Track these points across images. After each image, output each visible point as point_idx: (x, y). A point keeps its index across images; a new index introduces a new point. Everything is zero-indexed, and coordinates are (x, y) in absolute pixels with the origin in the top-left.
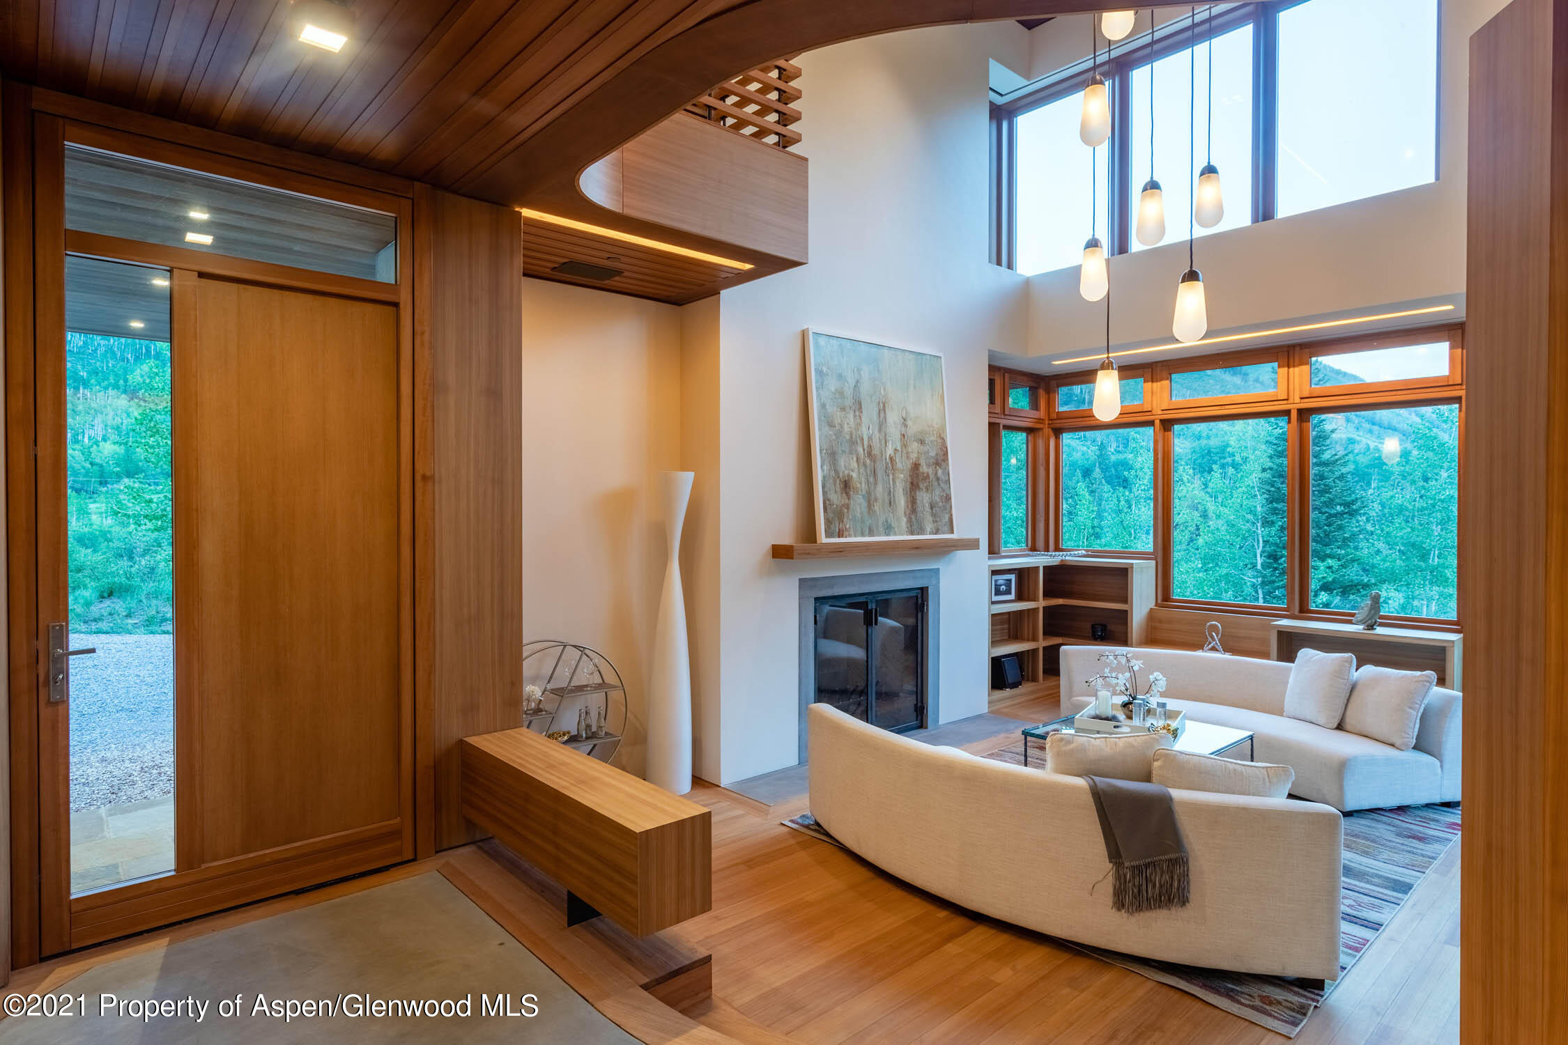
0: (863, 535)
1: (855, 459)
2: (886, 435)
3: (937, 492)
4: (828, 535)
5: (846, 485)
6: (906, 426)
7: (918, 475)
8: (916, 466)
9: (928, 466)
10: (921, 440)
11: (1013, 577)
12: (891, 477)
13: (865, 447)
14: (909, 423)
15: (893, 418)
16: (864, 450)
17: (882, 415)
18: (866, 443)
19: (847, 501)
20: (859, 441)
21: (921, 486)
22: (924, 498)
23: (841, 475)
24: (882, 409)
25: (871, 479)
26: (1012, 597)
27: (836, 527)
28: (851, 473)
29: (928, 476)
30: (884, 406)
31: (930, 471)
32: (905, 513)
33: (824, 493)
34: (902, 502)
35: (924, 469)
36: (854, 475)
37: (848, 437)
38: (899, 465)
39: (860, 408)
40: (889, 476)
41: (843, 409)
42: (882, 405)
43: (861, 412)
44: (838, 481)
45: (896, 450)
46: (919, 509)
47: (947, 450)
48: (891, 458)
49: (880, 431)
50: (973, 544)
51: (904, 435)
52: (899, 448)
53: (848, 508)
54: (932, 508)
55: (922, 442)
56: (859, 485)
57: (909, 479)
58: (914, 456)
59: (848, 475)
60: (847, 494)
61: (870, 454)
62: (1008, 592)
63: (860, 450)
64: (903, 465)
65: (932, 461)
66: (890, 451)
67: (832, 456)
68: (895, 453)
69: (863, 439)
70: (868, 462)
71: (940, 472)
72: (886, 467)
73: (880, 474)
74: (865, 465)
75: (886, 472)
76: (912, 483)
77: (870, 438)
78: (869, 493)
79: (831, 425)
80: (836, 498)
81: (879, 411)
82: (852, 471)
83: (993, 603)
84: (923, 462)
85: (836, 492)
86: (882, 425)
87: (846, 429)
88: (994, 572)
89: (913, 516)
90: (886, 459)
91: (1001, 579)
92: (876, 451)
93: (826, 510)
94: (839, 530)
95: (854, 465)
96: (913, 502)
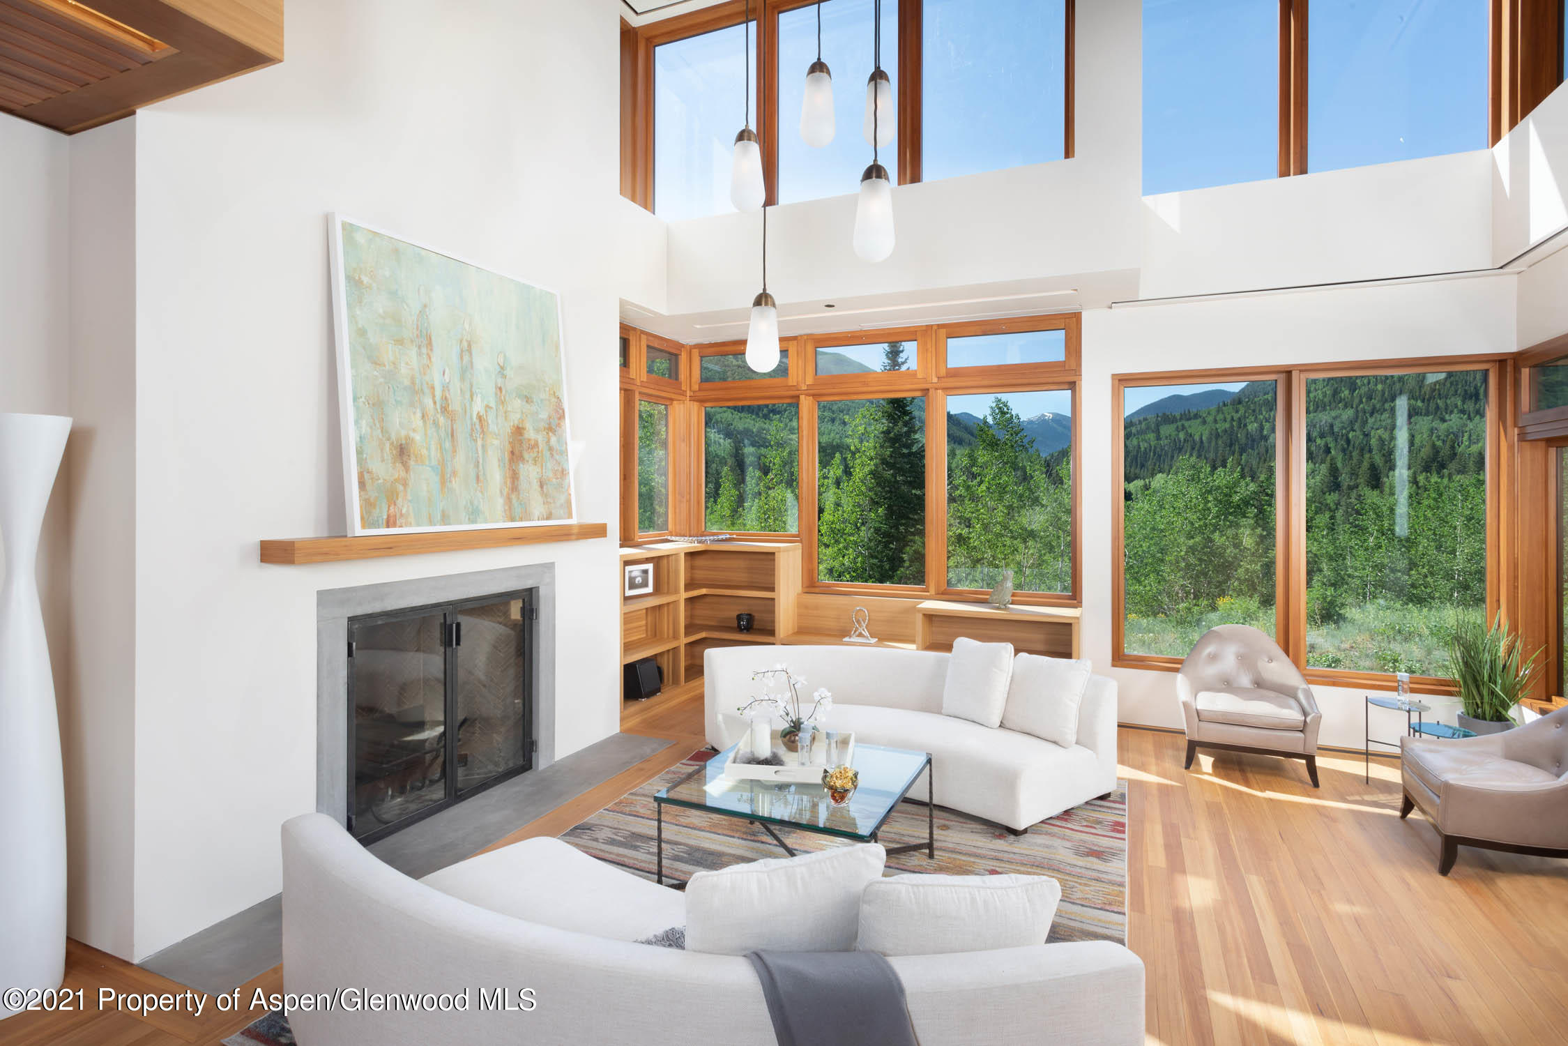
0: (431, 523)
1: (419, 415)
2: (472, 386)
3: (550, 465)
4: (366, 523)
5: (403, 452)
6: (504, 376)
7: (521, 442)
8: (519, 431)
9: (537, 431)
10: (526, 396)
11: (650, 567)
12: (480, 442)
13: (438, 398)
14: (508, 372)
15: (483, 364)
16: (435, 403)
17: (466, 358)
18: (438, 393)
19: (403, 474)
20: (426, 390)
21: (526, 456)
22: (529, 472)
23: (393, 437)
24: (467, 349)
25: (447, 445)
26: (650, 589)
27: (382, 512)
28: (412, 434)
29: (536, 445)
30: (469, 346)
31: (540, 438)
32: (501, 492)
33: (361, 461)
34: (496, 476)
35: (530, 434)
36: (418, 437)
37: (407, 382)
38: (493, 427)
39: (430, 344)
40: (476, 441)
41: (400, 342)
42: (465, 344)
43: (431, 350)
44: (387, 446)
45: (488, 407)
46: (523, 484)
47: (564, 411)
48: (480, 418)
49: (462, 379)
50: (599, 531)
51: (500, 389)
52: (493, 404)
53: (405, 485)
54: (542, 486)
55: (528, 400)
56: (424, 452)
57: (508, 448)
58: (515, 418)
59: (407, 438)
60: (405, 465)
61: (444, 409)
62: (645, 584)
63: (428, 401)
64: (499, 428)
65: (542, 425)
66: (478, 407)
67: (377, 406)
68: (486, 411)
69: (433, 388)
70: (442, 420)
71: (553, 440)
72: (472, 430)
73: (461, 436)
74: (436, 424)
75: (471, 435)
76: (512, 453)
77: (446, 388)
78: (443, 463)
79: (376, 363)
80: (384, 469)
81: (462, 351)
82: (414, 430)
83: (626, 599)
84: (529, 426)
85: (383, 461)
86: (466, 371)
87: (404, 370)
88: (627, 563)
89: (513, 497)
90: (471, 419)
91: (636, 570)
92: (455, 406)
93: (362, 485)
94: (389, 516)
95: (417, 422)
96: (515, 476)
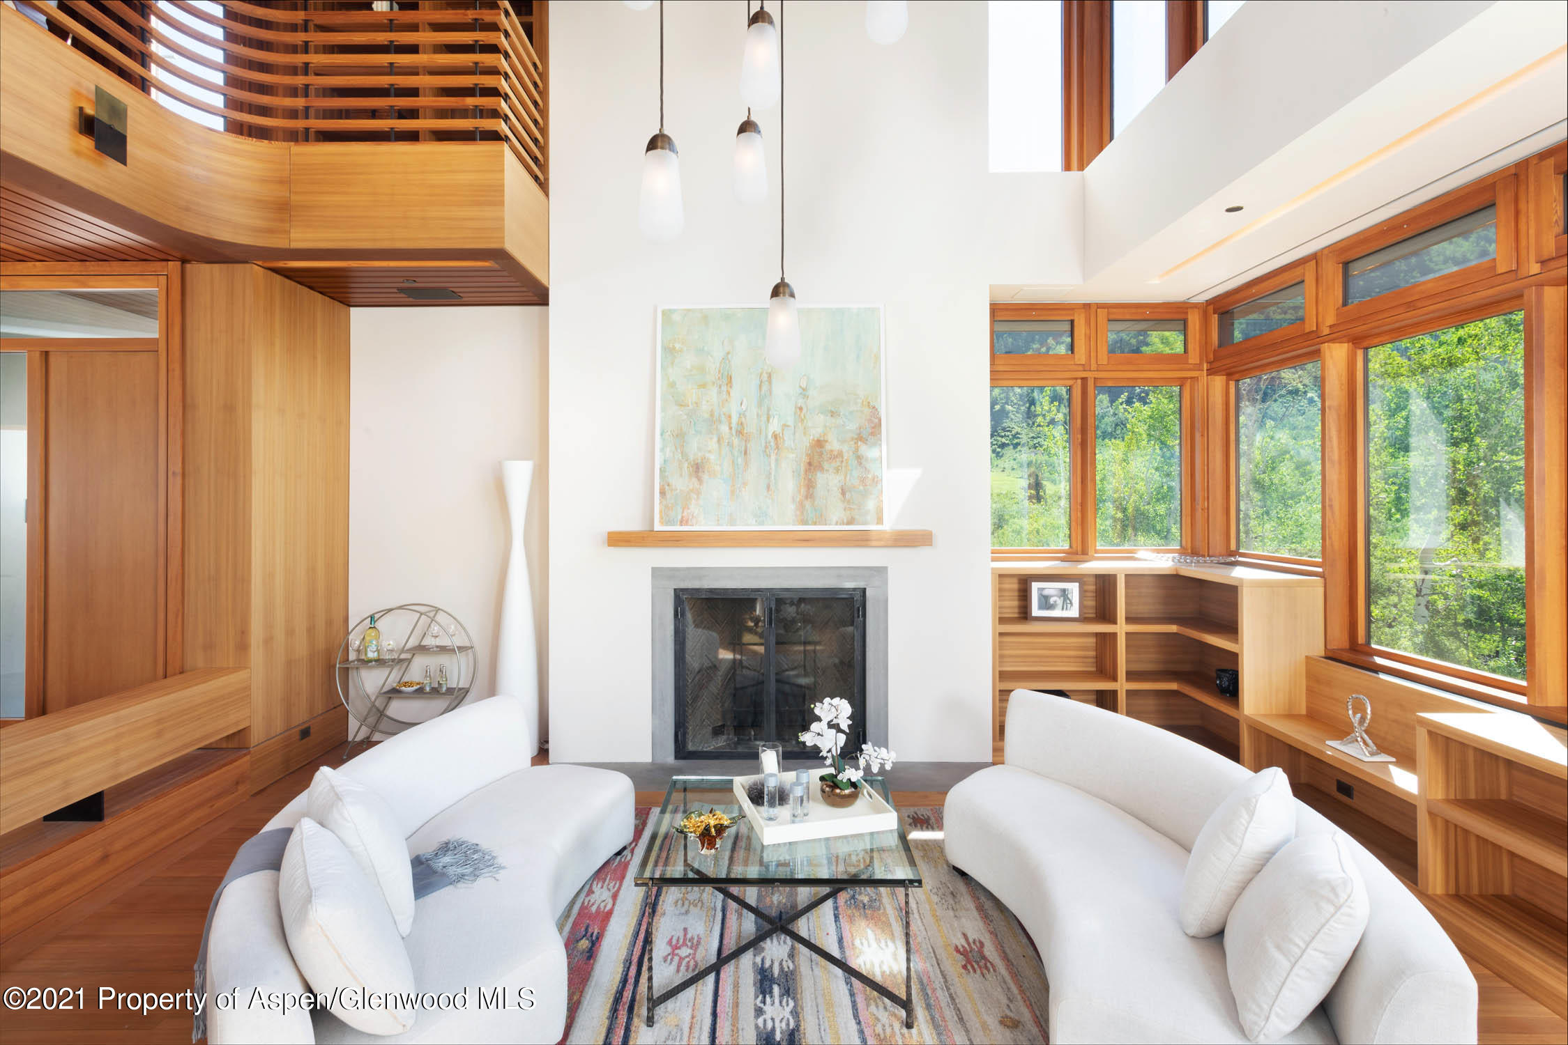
0: (719, 524)
1: (715, 439)
2: (769, 410)
3: (856, 473)
4: (666, 522)
5: (698, 469)
6: (805, 397)
7: (821, 454)
8: (819, 443)
9: (842, 441)
10: (832, 412)
12: (773, 457)
13: (734, 425)
14: (812, 392)
15: (783, 388)
16: (731, 428)
17: (765, 388)
18: (734, 420)
19: (697, 486)
20: (723, 418)
21: (826, 465)
22: (828, 481)
23: (691, 457)
24: (766, 380)
25: (740, 460)
27: (677, 514)
28: (707, 455)
29: (840, 454)
30: (770, 376)
31: (847, 449)
32: (793, 500)
33: (663, 477)
34: (789, 485)
35: (834, 445)
36: (712, 457)
37: (706, 416)
38: (789, 443)
39: (730, 382)
40: (769, 456)
41: (702, 385)
42: (765, 377)
43: (731, 387)
44: (686, 465)
45: (785, 426)
46: (820, 491)
47: (880, 420)
48: (775, 436)
49: (760, 404)
50: (921, 539)
51: (801, 409)
52: (790, 422)
53: (698, 494)
54: (843, 493)
55: (833, 414)
56: (717, 468)
57: (805, 459)
58: (815, 433)
59: (704, 458)
60: (700, 479)
61: (740, 432)
63: (724, 428)
64: (796, 442)
65: (850, 436)
66: (775, 426)
67: (679, 437)
68: (783, 430)
69: (730, 417)
70: (736, 441)
71: (863, 449)
72: (766, 447)
73: (755, 453)
74: (730, 445)
75: (765, 451)
76: (810, 464)
77: (742, 415)
78: (734, 476)
79: (681, 405)
80: (680, 483)
81: (761, 382)
82: (710, 452)
84: (832, 438)
85: (681, 475)
86: (764, 398)
87: (705, 406)
89: (808, 504)
90: (766, 437)
92: (751, 428)
93: (663, 493)
94: (682, 517)
95: (713, 444)
96: (810, 485)
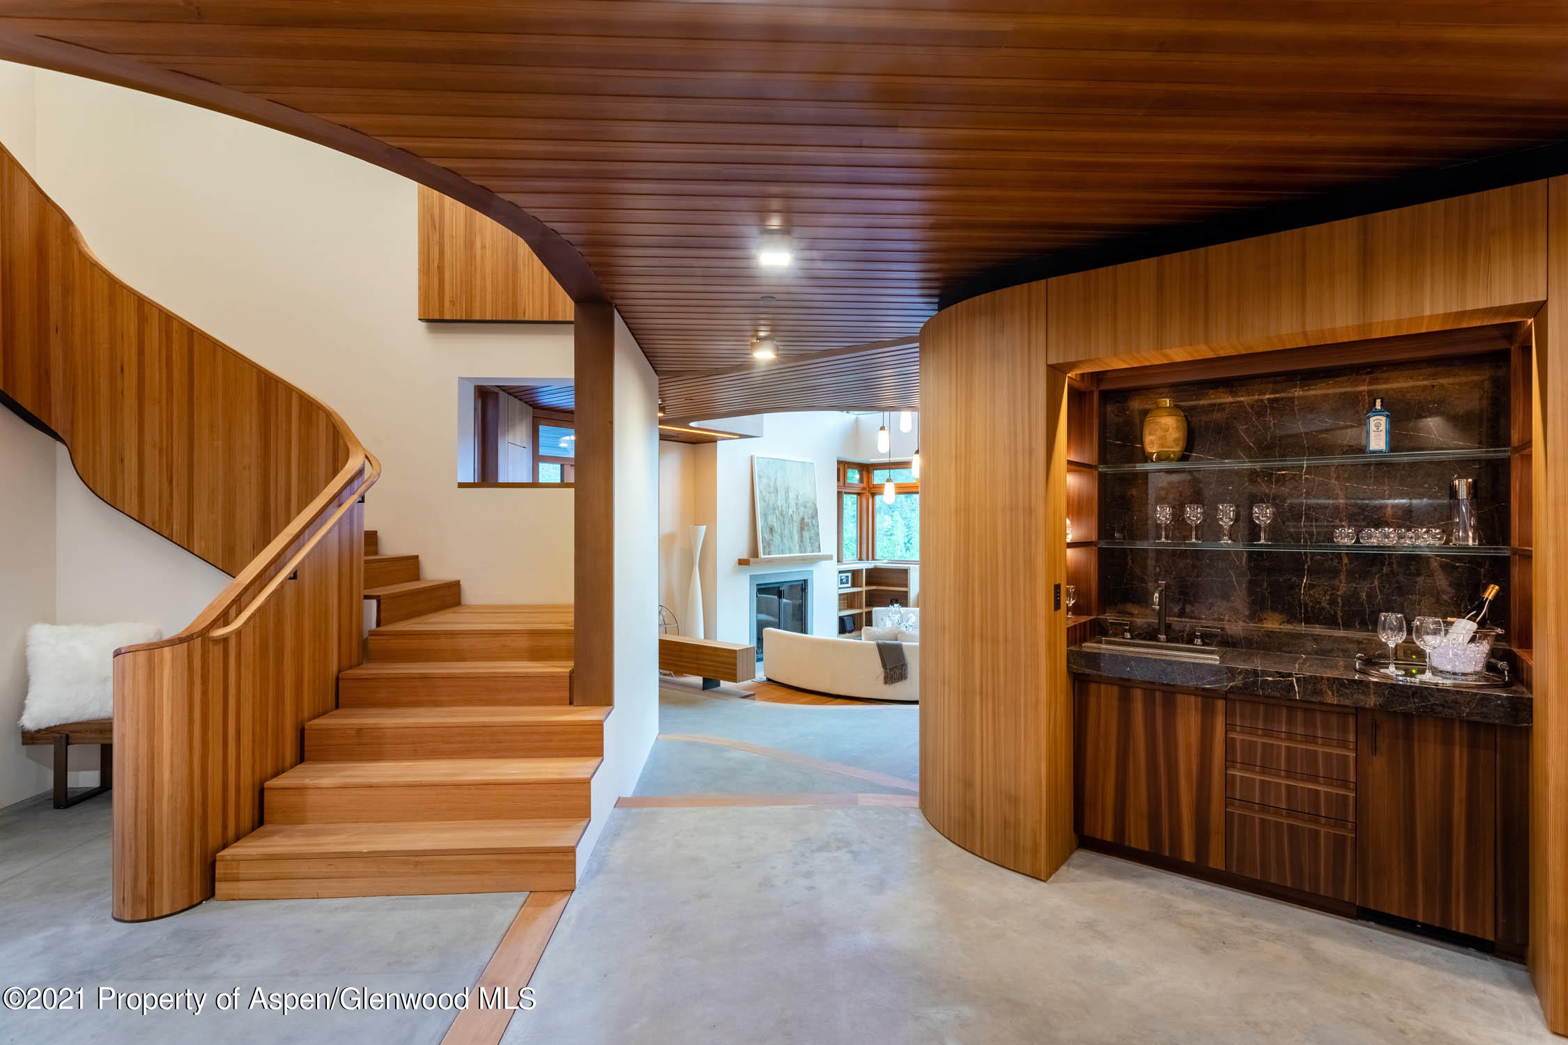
0: (779, 554)
1: (775, 517)
2: (789, 505)
3: (813, 531)
4: (764, 554)
5: (771, 530)
6: (798, 499)
7: (804, 523)
8: (803, 519)
9: (808, 518)
11: (849, 575)
13: (780, 511)
14: (799, 497)
15: (792, 495)
17: (787, 495)
18: (780, 509)
19: (772, 537)
20: (777, 508)
21: (805, 528)
22: (806, 534)
23: (769, 525)
24: (787, 492)
25: (783, 527)
26: (849, 585)
27: (767, 551)
29: (808, 523)
31: (809, 521)
32: (798, 543)
33: (762, 534)
34: (796, 537)
35: (806, 520)
36: (775, 525)
37: (772, 507)
38: (795, 519)
39: (777, 492)
40: (790, 524)
41: (770, 493)
42: (787, 489)
43: (778, 494)
44: (768, 528)
45: (793, 512)
46: (804, 540)
47: (817, 510)
48: (791, 516)
49: (786, 503)
50: (829, 558)
51: (797, 504)
52: (795, 510)
53: (772, 540)
54: (810, 540)
55: (805, 507)
56: (777, 530)
57: (800, 526)
58: (802, 514)
59: (772, 525)
60: (772, 535)
61: (782, 514)
62: (848, 582)
63: (778, 512)
64: (797, 518)
65: (809, 516)
66: (791, 512)
67: (765, 516)
69: (779, 507)
70: (781, 518)
71: (814, 521)
72: (789, 520)
73: (786, 522)
74: (780, 520)
75: (789, 522)
76: (801, 528)
77: (782, 507)
78: (782, 534)
79: (765, 501)
80: (767, 536)
82: (774, 523)
83: (840, 588)
84: (806, 517)
85: (767, 533)
86: (787, 499)
87: (771, 503)
88: (840, 572)
89: (801, 544)
90: (789, 516)
91: (844, 576)
92: (784, 513)
93: (763, 542)
95: (775, 520)
96: (802, 536)
